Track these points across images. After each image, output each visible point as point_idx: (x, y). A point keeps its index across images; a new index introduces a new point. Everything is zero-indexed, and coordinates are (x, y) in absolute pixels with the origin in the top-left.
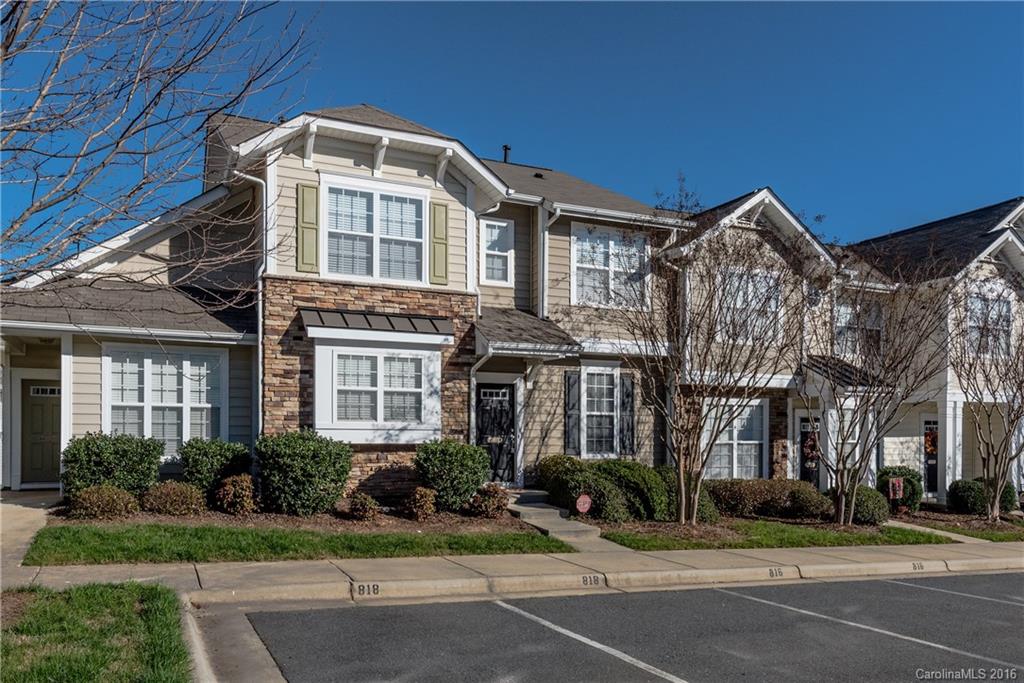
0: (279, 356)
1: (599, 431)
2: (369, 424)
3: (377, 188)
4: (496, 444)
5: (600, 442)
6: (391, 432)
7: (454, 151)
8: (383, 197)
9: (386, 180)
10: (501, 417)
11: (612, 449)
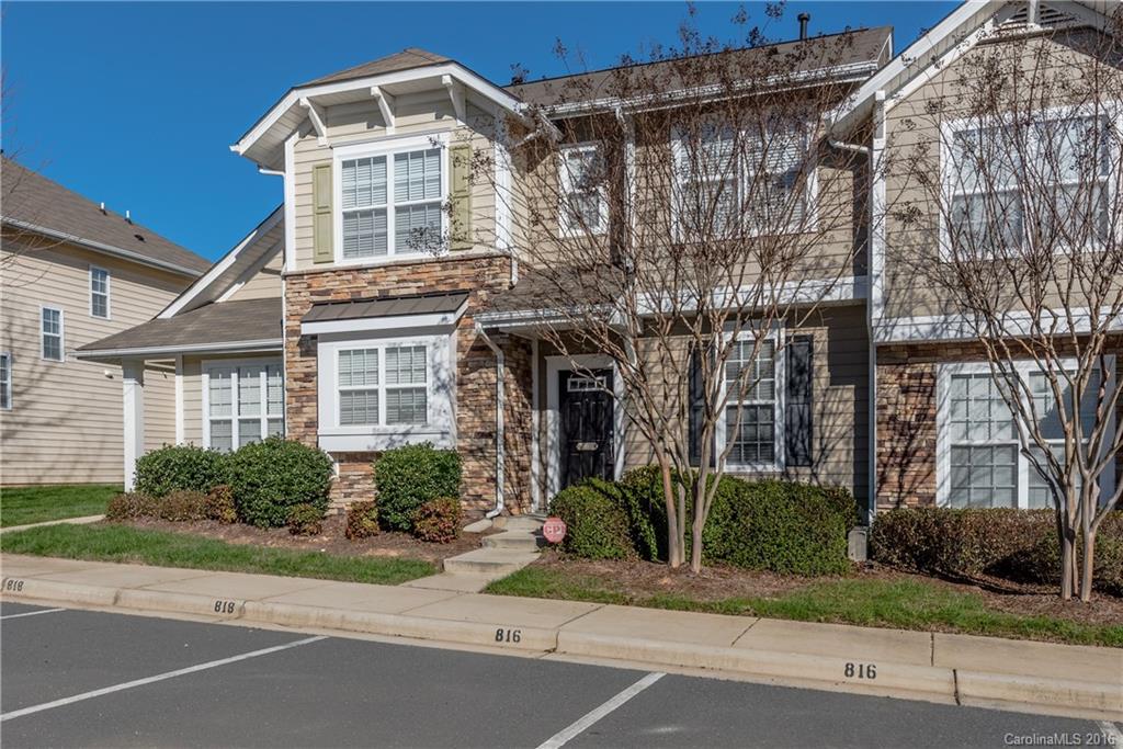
0: (298, 358)
1: (751, 430)
2: (368, 428)
3: (389, 148)
4: (589, 451)
5: (751, 447)
6: (394, 437)
7: (452, 76)
8: (399, 157)
9: (402, 135)
10: (596, 415)
11: (772, 459)
